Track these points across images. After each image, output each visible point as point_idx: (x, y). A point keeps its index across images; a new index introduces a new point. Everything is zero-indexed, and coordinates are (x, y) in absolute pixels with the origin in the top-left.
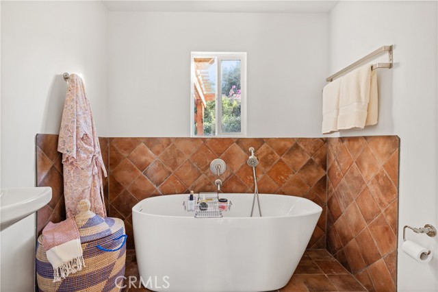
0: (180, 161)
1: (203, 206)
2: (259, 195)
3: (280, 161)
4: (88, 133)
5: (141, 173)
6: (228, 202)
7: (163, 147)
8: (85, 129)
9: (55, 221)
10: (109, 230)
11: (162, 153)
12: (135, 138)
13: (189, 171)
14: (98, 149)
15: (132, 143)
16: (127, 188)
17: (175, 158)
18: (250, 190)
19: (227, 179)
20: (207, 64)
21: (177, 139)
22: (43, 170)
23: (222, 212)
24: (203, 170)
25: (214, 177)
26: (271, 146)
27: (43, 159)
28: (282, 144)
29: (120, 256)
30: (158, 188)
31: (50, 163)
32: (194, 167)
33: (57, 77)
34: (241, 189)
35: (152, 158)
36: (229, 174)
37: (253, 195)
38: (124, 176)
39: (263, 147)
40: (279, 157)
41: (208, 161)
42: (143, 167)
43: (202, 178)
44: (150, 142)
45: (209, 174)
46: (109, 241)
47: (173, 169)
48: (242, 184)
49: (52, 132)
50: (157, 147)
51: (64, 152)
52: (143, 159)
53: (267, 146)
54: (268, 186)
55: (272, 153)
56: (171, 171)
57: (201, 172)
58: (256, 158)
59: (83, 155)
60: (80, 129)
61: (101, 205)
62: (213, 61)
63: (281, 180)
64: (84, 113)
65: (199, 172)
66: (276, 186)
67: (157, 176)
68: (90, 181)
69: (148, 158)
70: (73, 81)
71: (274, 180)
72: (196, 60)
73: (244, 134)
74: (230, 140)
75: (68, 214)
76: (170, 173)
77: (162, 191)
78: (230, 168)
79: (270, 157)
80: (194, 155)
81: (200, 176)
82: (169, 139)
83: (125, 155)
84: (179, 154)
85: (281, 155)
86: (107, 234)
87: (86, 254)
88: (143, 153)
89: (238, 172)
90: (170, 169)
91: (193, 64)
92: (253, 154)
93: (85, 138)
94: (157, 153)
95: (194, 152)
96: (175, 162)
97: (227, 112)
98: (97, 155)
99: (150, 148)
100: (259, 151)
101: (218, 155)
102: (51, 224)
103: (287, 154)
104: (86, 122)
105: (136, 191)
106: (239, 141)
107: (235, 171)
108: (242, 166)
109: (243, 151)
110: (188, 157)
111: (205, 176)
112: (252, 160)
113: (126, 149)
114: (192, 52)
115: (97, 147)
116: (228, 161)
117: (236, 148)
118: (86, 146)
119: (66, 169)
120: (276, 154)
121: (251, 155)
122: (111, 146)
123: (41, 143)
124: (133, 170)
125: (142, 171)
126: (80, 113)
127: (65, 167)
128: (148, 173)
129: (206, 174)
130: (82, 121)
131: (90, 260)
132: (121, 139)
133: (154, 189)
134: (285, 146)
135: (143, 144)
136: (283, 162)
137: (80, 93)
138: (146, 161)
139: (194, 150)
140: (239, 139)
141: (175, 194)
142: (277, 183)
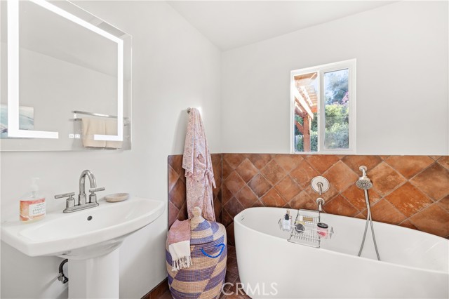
0: (280, 176)
1: (300, 228)
2: (374, 222)
3: (408, 184)
4: (202, 153)
5: (246, 184)
6: (329, 229)
7: (264, 162)
8: (200, 150)
9: (181, 220)
10: (212, 237)
11: (263, 168)
12: (241, 154)
13: (289, 187)
14: (210, 165)
15: (238, 158)
16: (235, 195)
17: (275, 173)
18: (361, 214)
19: (330, 198)
20: (308, 80)
21: (277, 155)
22: (172, 181)
23: (321, 239)
24: (303, 186)
25: (315, 195)
26: (392, 166)
27: (172, 174)
28: (411, 163)
29: (220, 261)
30: (260, 199)
31: (178, 176)
32: (293, 183)
33: (183, 112)
34: (348, 211)
35: (255, 172)
36: (333, 194)
37: (365, 221)
38: (233, 185)
39: (380, 166)
40: (405, 180)
41: (309, 178)
42: (247, 179)
43: (302, 194)
44: (254, 157)
45: (310, 192)
46: (210, 247)
47: (273, 183)
48: (350, 207)
49: (179, 153)
50: (259, 163)
51: (186, 168)
52: (248, 172)
53: (387, 165)
54: (388, 214)
55: (394, 174)
56: (272, 185)
57: (301, 188)
58: (368, 180)
59: (198, 171)
60: (197, 151)
61: (211, 211)
62: (316, 76)
63: (409, 208)
64: (199, 138)
65: (299, 188)
66: (401, 215)
67: (260, 188)
68: (203, 191)
69: (252, 172)
70: (192, 114)
71: (397, 207)
72: (296, 78)
73: (353, 150)
74: (335, 158)
75: (189, 215)
76: (270, 186)
77: (264, 202)
78: (335, 187)
79: (391, 178)
80: (294, 170)
81: (299, 193)
82: (270, 155)
83: (234, 168)
84: (279, 169)
85: (409, 177)
86: (210, 240)
87: (193, 255)
88: (248, 167)
89: (345, 192)
90: (270, 183)
91: (293, 83)
92: (364, 174)
93: (200, 157)
94: (260, 167)
95: (293, 168)
96: (276, 176)
97: (340, 119)
98: (209, 171)
99: (254, 163)
100: (373, 171)
101: (321, 173)
102: (177, 221)
103: (420, 176)
104: (201, 144)
105: (242, 199)
106: (345, 159)
107: (340, 191)
108: (350, 187)
109: (351, 170)
110: (288, 173)
111: (306, 193)
112: (362, 182)
113: (234, 163)
114: (292, 72)
115: (209, 164)
116: (331, 179)
117: (343, 166)
118: (201, 164)
119: (188, 180)
120: (401, 176)
121: (361, 176)
122: (224, 160)
123: (171, 162)
124: (240, 181)
125: (247, 182)
126: (197, 138)
127: (187, 179)
128: (252, 184)
129: (307, 191)
130: (198, 144)
131: (196, 260)
132: (231, 154)
133: (256, 199)
134: (416, 165)
135: (247, 159)
136: (412, 186)
137: (197, 122)
138: (250, 174)
139: (293, 166)
140: (346, 156)
141: (275, 206)
142: (402, 212)
